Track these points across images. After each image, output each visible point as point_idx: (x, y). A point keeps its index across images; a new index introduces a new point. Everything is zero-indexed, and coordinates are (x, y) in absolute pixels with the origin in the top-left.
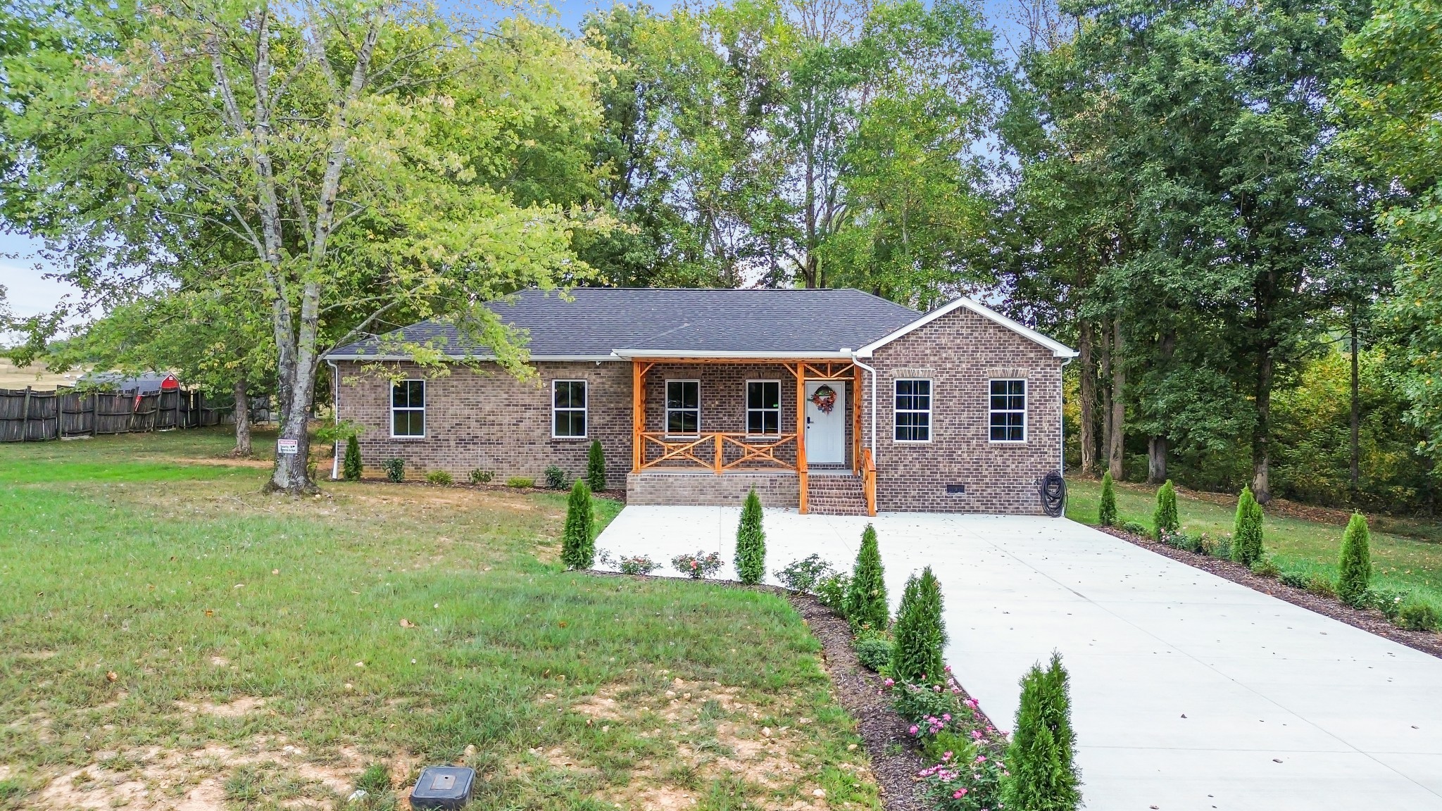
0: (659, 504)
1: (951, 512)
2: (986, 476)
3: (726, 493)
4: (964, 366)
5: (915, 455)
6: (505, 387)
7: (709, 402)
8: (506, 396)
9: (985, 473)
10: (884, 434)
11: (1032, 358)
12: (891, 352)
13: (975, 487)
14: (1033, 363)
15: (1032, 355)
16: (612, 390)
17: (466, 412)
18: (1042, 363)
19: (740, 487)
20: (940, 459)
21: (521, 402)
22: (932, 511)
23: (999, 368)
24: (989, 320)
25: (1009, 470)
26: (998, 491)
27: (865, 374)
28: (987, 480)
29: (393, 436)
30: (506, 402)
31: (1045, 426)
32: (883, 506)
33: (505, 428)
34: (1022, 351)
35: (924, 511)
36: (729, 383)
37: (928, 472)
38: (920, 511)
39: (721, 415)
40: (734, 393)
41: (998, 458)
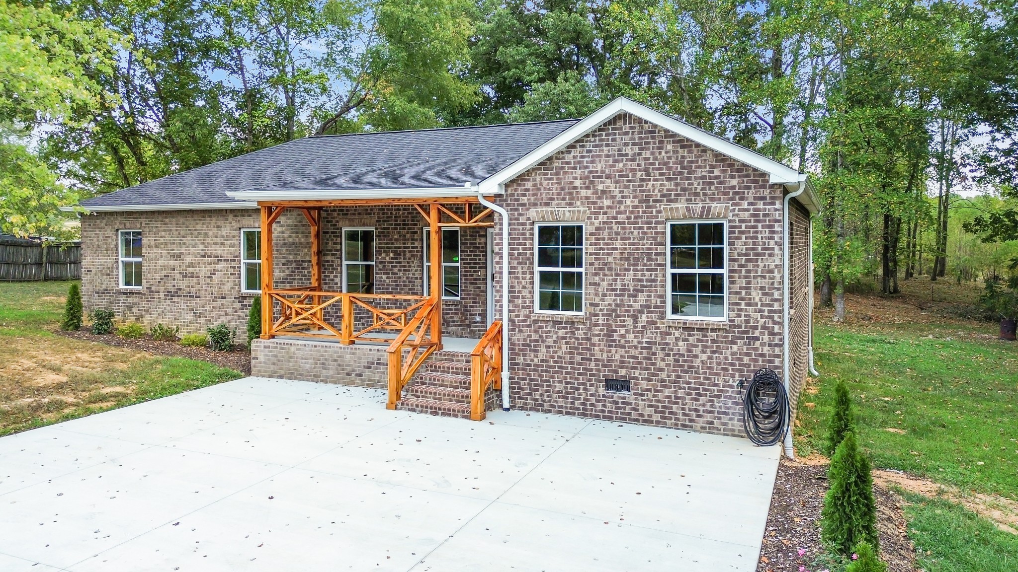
0: (281, 377)
1: (610, 418)
2: (662, 370)
3: (349, 369)
4: (628, 202)
5: (561, 333)
6: (201, 237)
7: (384, 255)
8: (202, 247)
9: (662, 364)
10: (519, 302)
11: (733, 187)
12: (529, 185)
13: (644, 384)
14: (737, 195)
15: (734, 182)
16: (291, 240)
17: (172, 263)
18: (751, 194)
19: (364, 362)
20: (595, 340)
21: (214, 253)
22: (585, 415)
23: (681, 205)
24: (666, 131)
25: (697, 363)
26: (680, 393)
27: (496, 216)
28: (664, 376)
29: (122, 286)
30: (202, 253)
31: (756, 296)
32: (519, 403)
33: (202, 280)
34: (719, 177)
35: (574, 414)
36: (404, 232)
37: (578, 358)
38: (568, 413)
39: (396, 270)
40: (409, 244)
41: (681, 343)
